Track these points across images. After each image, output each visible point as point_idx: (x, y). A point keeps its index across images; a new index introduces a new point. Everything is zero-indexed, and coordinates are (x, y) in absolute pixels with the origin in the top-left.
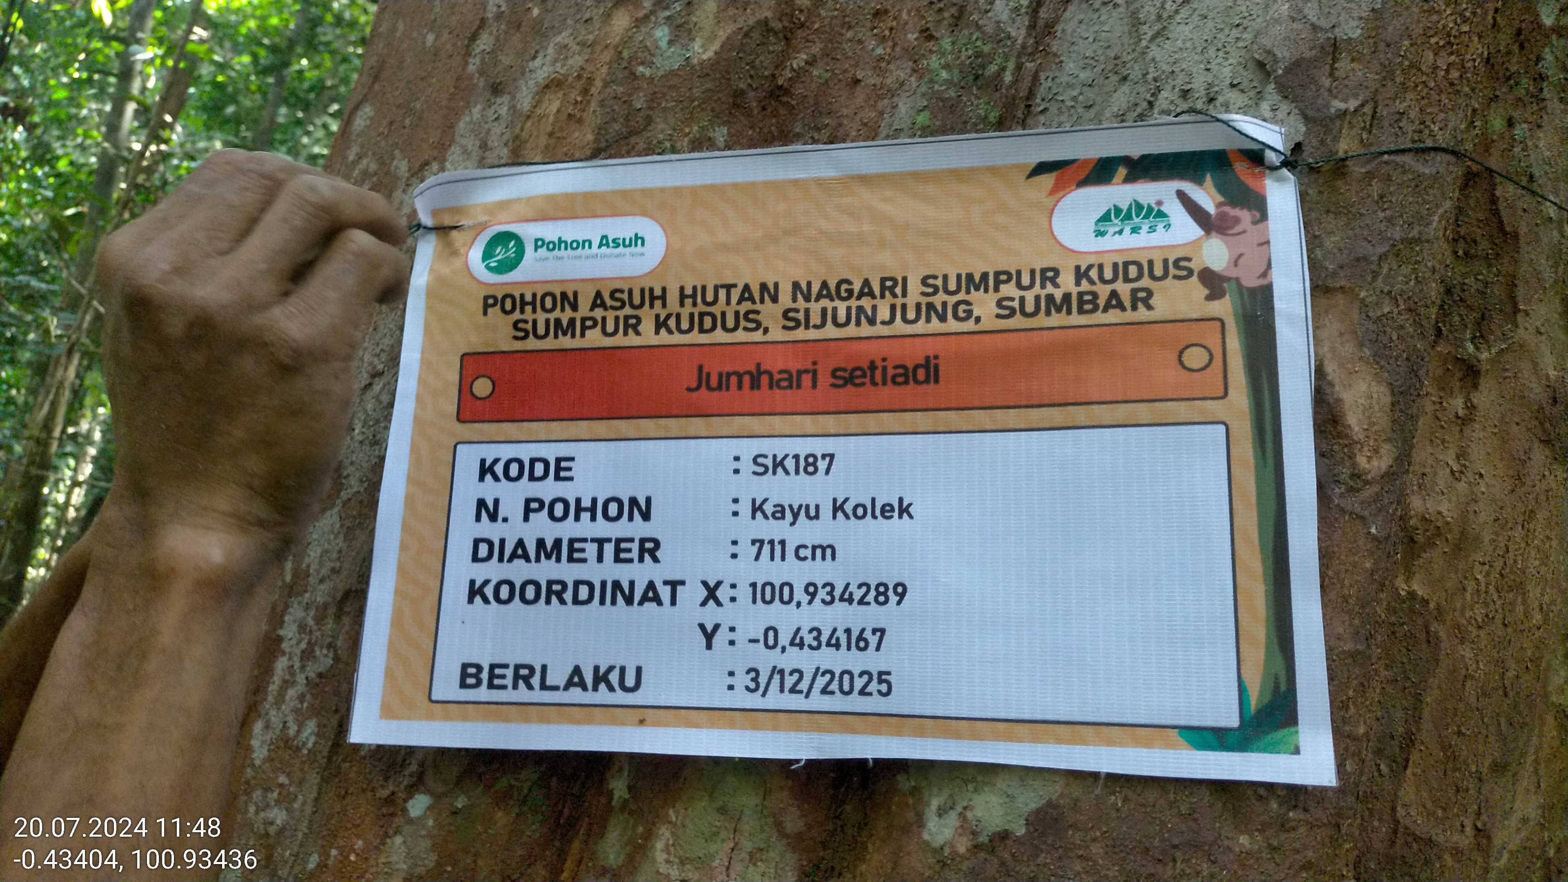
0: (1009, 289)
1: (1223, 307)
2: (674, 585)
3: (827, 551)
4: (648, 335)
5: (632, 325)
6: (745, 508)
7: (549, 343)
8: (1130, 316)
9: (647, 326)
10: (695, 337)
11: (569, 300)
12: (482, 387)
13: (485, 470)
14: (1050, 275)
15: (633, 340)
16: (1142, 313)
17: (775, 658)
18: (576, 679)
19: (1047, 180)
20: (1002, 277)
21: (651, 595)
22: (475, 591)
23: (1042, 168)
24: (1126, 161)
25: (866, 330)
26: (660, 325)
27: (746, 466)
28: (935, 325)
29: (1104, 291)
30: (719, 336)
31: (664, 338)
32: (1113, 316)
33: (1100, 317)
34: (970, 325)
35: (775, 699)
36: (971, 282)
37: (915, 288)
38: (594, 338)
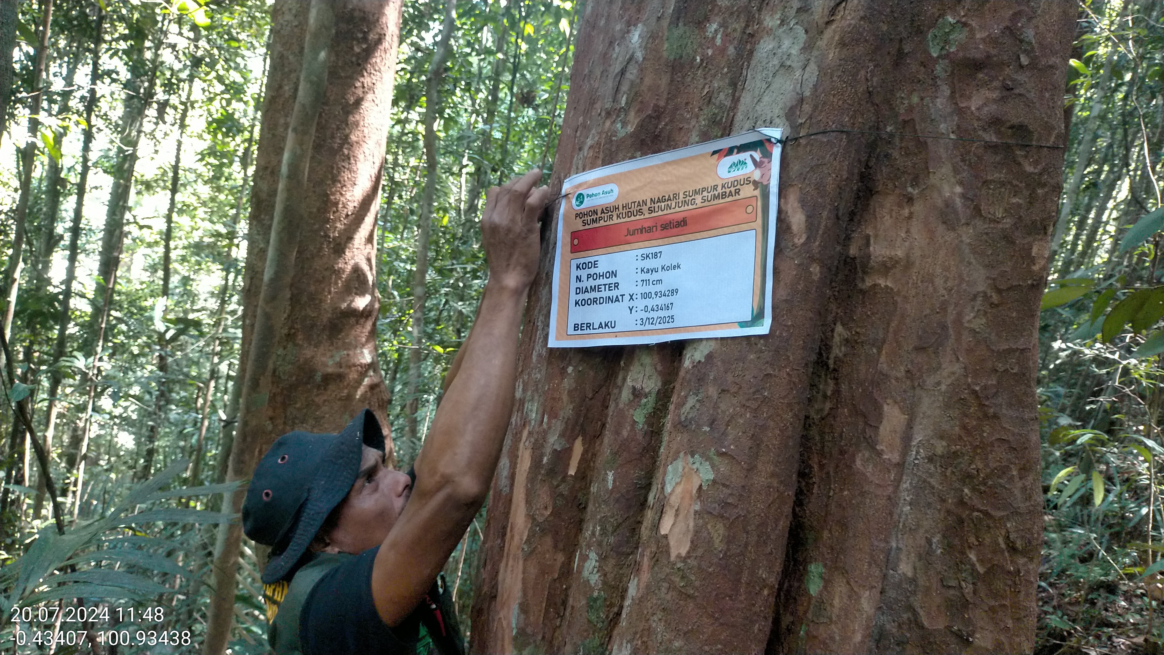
0: (705, 194)
1: (757, 193)
2: (622, 296)
3: (660, 281)
4: (615, 220)
5: (611, 218)
6: (639, 270)
7: (591, 226)
8: (734, 198)
9: (615, 217)
10: (627, 219)
11: (595, 212)
12: (576, 242)
13: (578, 267)
14: (715, 188)
15: (612, 222)
16: (737, 197)
17: (647, 315)
18: (601, 326)
19: (716, 156)
20: (704, 189)
21: (617, 300)
22: (577, 303)
23: (715, 153)
24: (736, 147)
25: (669, 211)
26: (618, 216)
27: (640, 258)
28: (686, 208)
29: (728, 190)
30: (633, 218)
31: (619, 221)
32: (730, 199)
33: (727, 200)
34: (694, 206)
35: (648, 327)
36: (696, 192)
37: (681, 196)
38: (602, 223)
